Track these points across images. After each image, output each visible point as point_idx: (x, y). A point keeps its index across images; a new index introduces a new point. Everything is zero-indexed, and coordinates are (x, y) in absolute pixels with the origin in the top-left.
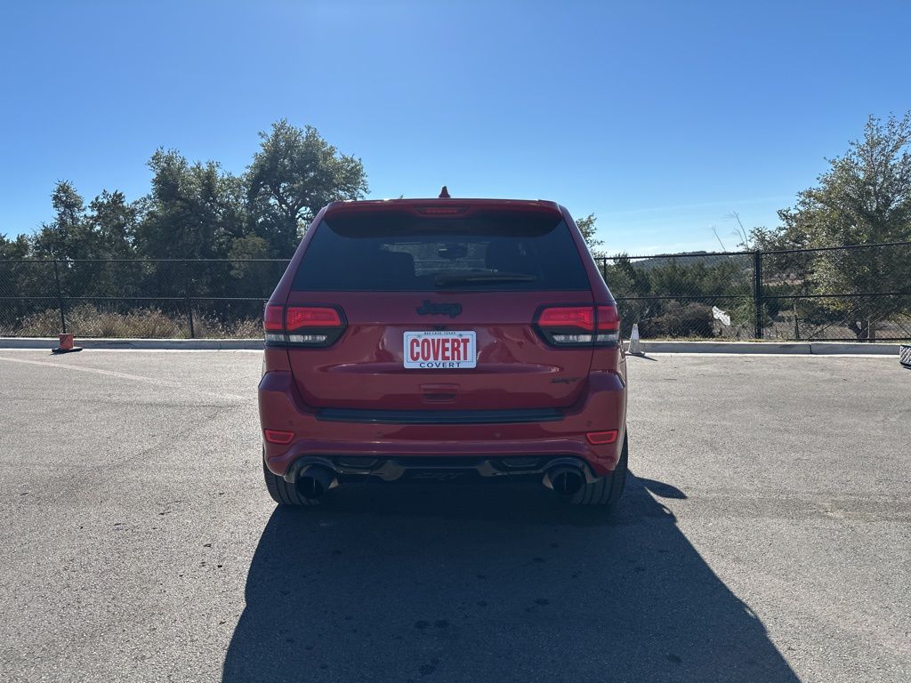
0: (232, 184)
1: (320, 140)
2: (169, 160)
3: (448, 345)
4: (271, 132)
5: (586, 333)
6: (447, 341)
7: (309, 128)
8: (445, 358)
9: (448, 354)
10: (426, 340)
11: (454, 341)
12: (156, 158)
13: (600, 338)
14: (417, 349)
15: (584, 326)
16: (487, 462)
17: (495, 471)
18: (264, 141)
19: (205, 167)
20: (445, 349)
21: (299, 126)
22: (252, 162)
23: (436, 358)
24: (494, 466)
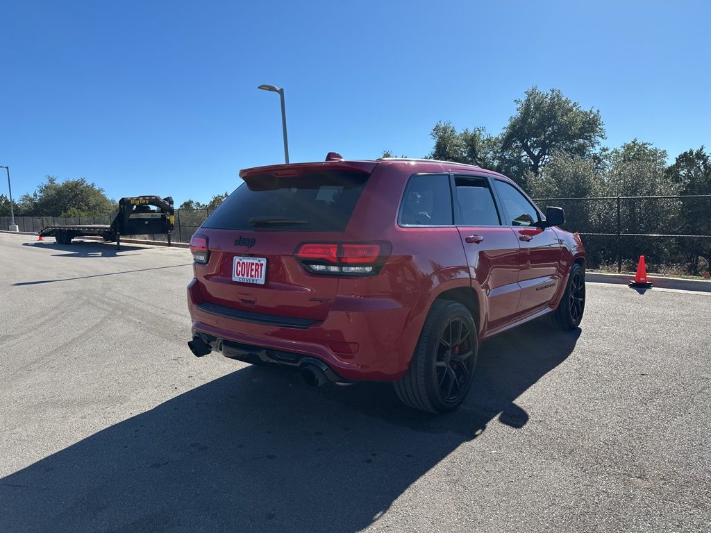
0: (491, 143)
1: (564, 99)
2: (445, 130)
3: (253, 267)
4: (523, 98)
5: (334, 265)
6: (253, 264)
7: (553, 91)
8: (252, 276)
9: (253, 273)
10: (243, 263)
11: (257, 264)
12: (437, 129)
13: (344, 269)
14: (240, 269)
15: (332, 260)
16: (264, 351)
17: (268, 359)
18: (519, 106)
19: (471, 131)
20: (252, 270)
21: (544, 90)
22: (508, 124)
23: (247, 276)
24: (268, 354)
